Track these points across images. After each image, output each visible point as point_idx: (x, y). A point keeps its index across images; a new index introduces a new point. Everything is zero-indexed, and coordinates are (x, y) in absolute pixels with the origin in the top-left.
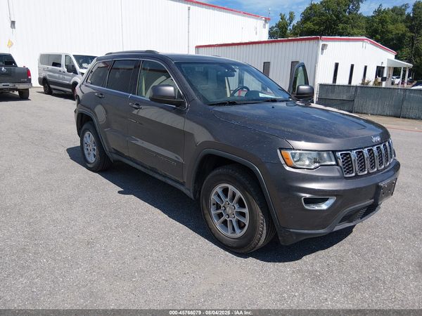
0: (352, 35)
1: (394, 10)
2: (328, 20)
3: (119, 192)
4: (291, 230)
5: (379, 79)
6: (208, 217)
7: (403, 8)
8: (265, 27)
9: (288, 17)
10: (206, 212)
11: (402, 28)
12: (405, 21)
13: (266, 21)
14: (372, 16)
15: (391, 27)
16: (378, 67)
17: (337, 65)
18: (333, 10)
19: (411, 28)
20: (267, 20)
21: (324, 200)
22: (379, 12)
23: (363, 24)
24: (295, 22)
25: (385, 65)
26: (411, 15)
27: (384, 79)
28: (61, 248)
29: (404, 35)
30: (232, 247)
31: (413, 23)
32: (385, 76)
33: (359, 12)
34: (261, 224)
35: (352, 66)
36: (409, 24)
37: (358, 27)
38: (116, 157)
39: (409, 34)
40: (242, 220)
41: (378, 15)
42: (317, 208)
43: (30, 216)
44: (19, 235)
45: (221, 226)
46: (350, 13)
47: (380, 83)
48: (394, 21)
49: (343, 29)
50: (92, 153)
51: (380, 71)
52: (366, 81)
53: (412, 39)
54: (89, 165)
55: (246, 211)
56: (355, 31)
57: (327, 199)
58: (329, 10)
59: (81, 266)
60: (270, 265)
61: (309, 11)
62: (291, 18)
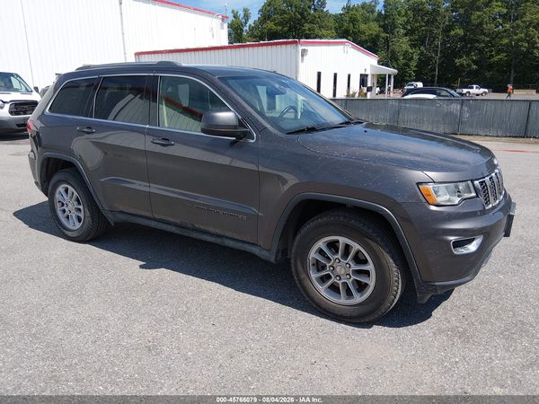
0: (321, 38)
1: (363, 6)
2: (291, 19)
3: (142, 267)
4: (437, 284)
5: (365, 89)
6: (307, 282)
7: (373, 4)
8: (222, 28)
9: (242, 15)
10: (303, 276)
11: (374, 28)
12: (377, 20)
13: (223, 20)
14: (341, 15)
15: (363, 27)
16: (361, 75)
17: (319, 74)
18: (296, 7)
19: (385, 28)
20: (224, 18)
21: (470, 241)
22: (348, 9)
23: (331, 23)
24: (251, 22)
25: (368, 72)
26: (383, 12)
27: (370, 89)
28: (113, 365)
29: (378, 36)
30: (351, 317)
31: (386, 22)
32: (369, 85)
33: (325, 10)
34: (396, 281)
35: (335, 75)
36: (382, 23)
37: (327, 28)
38: (122, 217)
39: (383, 35)
40: (363, 280)
41: (348, 12)
42: (465, 252)
43: (27, 324)
44: (29, 358)
45: (327, 292)
46: (315, 10)
47: (366, 94)
48: (366, 20)
49: (309, 29)
50: (74, 214)
51: (363, 79)
52: (351, 93)
53: (387, 41)
54: (70, 234)
55: (370, 267)
56: (324, 32)
57: (473, 240)
58: (291, 6)
59: (163, 384)
60: (403, 330)
61: (268, 8)
62: (247, 17)
